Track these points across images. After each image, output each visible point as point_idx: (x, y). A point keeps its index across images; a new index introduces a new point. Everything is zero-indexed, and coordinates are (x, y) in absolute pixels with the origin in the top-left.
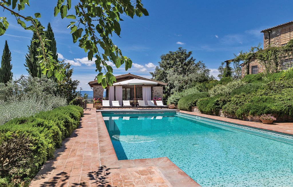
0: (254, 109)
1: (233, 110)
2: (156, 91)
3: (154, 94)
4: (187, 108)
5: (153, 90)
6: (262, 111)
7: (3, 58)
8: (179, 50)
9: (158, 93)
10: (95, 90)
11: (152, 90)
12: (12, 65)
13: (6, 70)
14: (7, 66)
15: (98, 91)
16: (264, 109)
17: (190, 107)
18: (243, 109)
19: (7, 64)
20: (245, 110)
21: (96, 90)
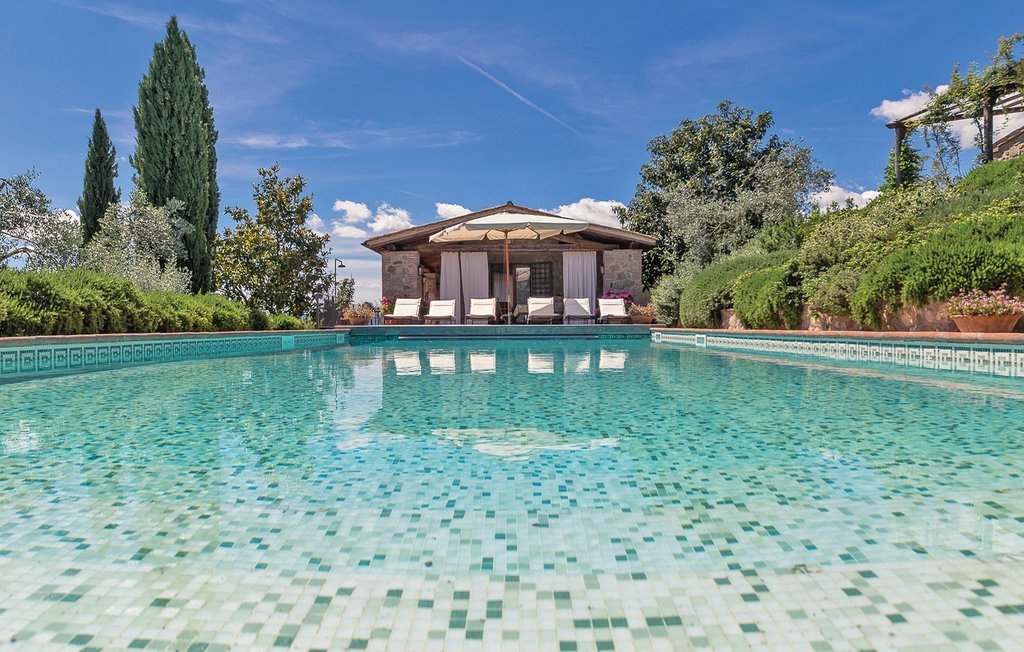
0: (924, 270)
1: (844, 292)
2: (614, 268)
3: (607, 281)
4: (703, 317)
5: (603, 265)
6: (966, 276)
7: (87, 166)
8: (719, 113)
9: (620, 276)
10: (387, 266)
11: (600, 262)
12: (120, 190)
13: (96, 205)
14: (101, 192)
15: (399, 270)
16: (978, 263)
17: (712, 312)
18: (875, 280)
19: (101, 186)
20: (886, 280)
21: (392, 270)
